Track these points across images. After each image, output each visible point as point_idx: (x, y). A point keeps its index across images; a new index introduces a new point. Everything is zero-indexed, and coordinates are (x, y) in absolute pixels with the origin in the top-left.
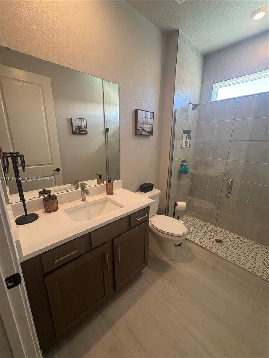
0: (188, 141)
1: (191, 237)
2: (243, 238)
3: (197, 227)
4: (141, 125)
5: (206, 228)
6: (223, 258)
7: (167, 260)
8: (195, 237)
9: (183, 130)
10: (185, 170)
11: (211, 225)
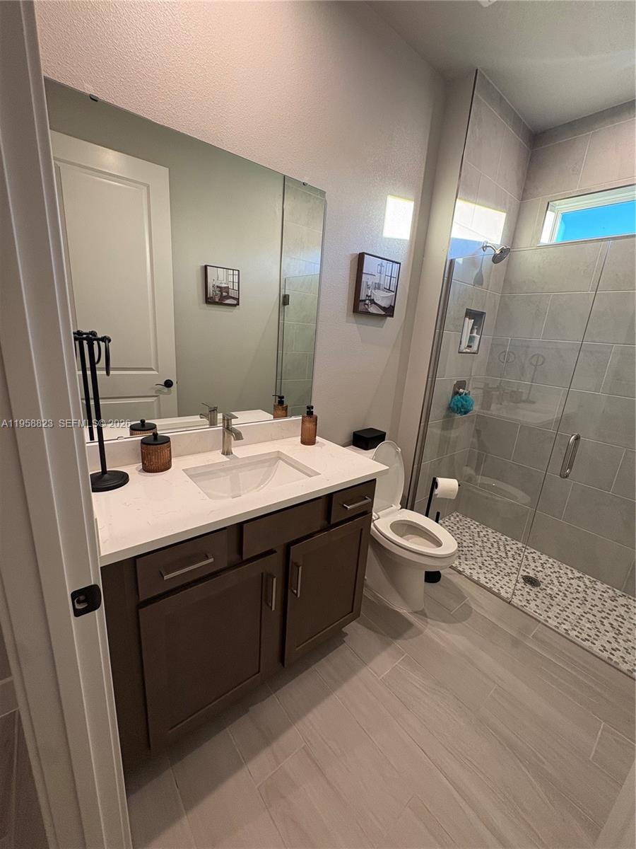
0: (474, 337)
1: (463, 566)
2: (592, 579)
3: (480, 543)
4: (369, 291)
5: (502, 548)
6: (539, 622)
7: (404, 611)
8: (473, 566)
9: (467, 309)
10: (462, 406)
11: (514, 542)
